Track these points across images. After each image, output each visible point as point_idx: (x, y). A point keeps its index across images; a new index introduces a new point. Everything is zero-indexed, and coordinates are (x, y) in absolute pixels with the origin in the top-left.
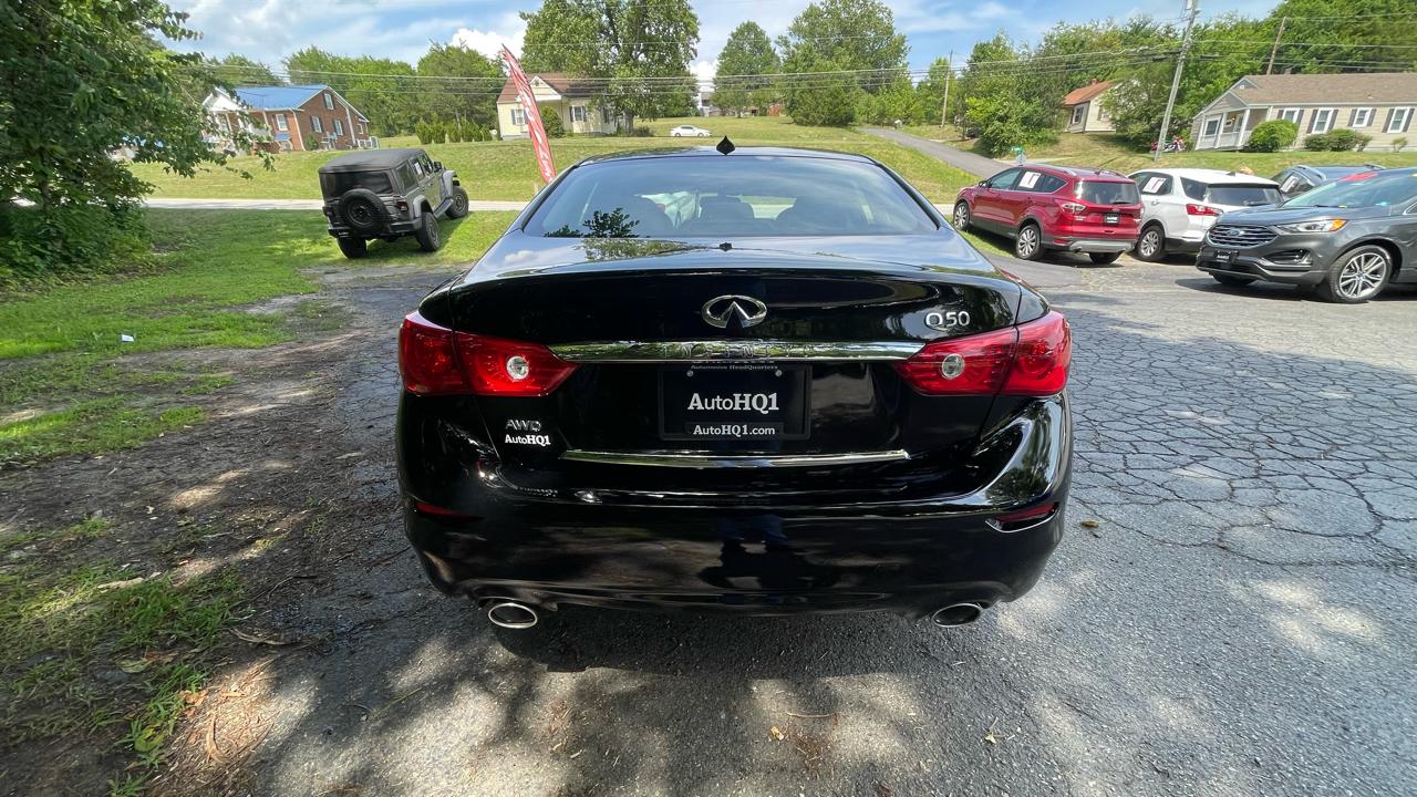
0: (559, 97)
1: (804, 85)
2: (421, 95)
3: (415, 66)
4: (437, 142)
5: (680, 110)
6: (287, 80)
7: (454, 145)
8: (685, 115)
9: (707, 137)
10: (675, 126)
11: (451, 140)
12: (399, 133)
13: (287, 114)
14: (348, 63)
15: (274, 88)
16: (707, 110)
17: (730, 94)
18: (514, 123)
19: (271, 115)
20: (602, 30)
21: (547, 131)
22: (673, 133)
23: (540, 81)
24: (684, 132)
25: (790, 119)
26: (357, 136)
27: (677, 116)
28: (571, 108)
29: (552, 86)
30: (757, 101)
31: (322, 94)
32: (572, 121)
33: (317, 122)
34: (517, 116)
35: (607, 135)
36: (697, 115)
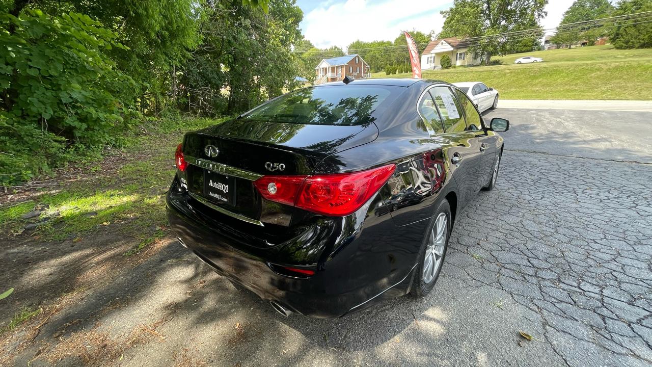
0: (452, 49)
1: (630, 22)
2: (392, 54)
3: (393, 42)
4: (392, 74)
5: (528, 48)
6: (347, 54)
7: (400, 75)
8: (531, 50)
9: (540, 62)
10: (519, 58)
11: (399, 72)
12: (380, 71)
13: (342, 66)
14: (368, 45)
15: (343, 57)
16: (547, 46)
17: (565, 35)
18: (428, 63)
19: (337, 67)
20: (482, 11)
21: (442, 66)
22: (516, 62)
23: (444, 42)
24: (523, 61)
25: (612, 46)
26: (364, 73)
27: (524, 52)
28: (457, 54)
29: (449, 44)
30: (588, 37)
31: (355, 58)
32: (456, 60)
33: (351, 69)
34: (430, 59)
35: (474, 66)
36: (539, 50)
